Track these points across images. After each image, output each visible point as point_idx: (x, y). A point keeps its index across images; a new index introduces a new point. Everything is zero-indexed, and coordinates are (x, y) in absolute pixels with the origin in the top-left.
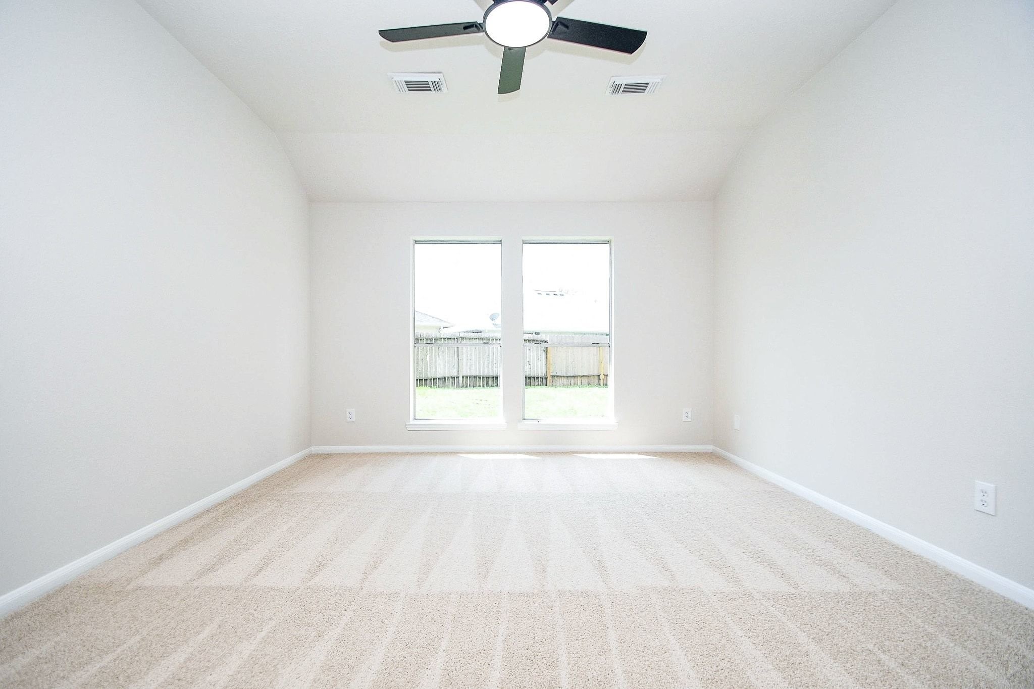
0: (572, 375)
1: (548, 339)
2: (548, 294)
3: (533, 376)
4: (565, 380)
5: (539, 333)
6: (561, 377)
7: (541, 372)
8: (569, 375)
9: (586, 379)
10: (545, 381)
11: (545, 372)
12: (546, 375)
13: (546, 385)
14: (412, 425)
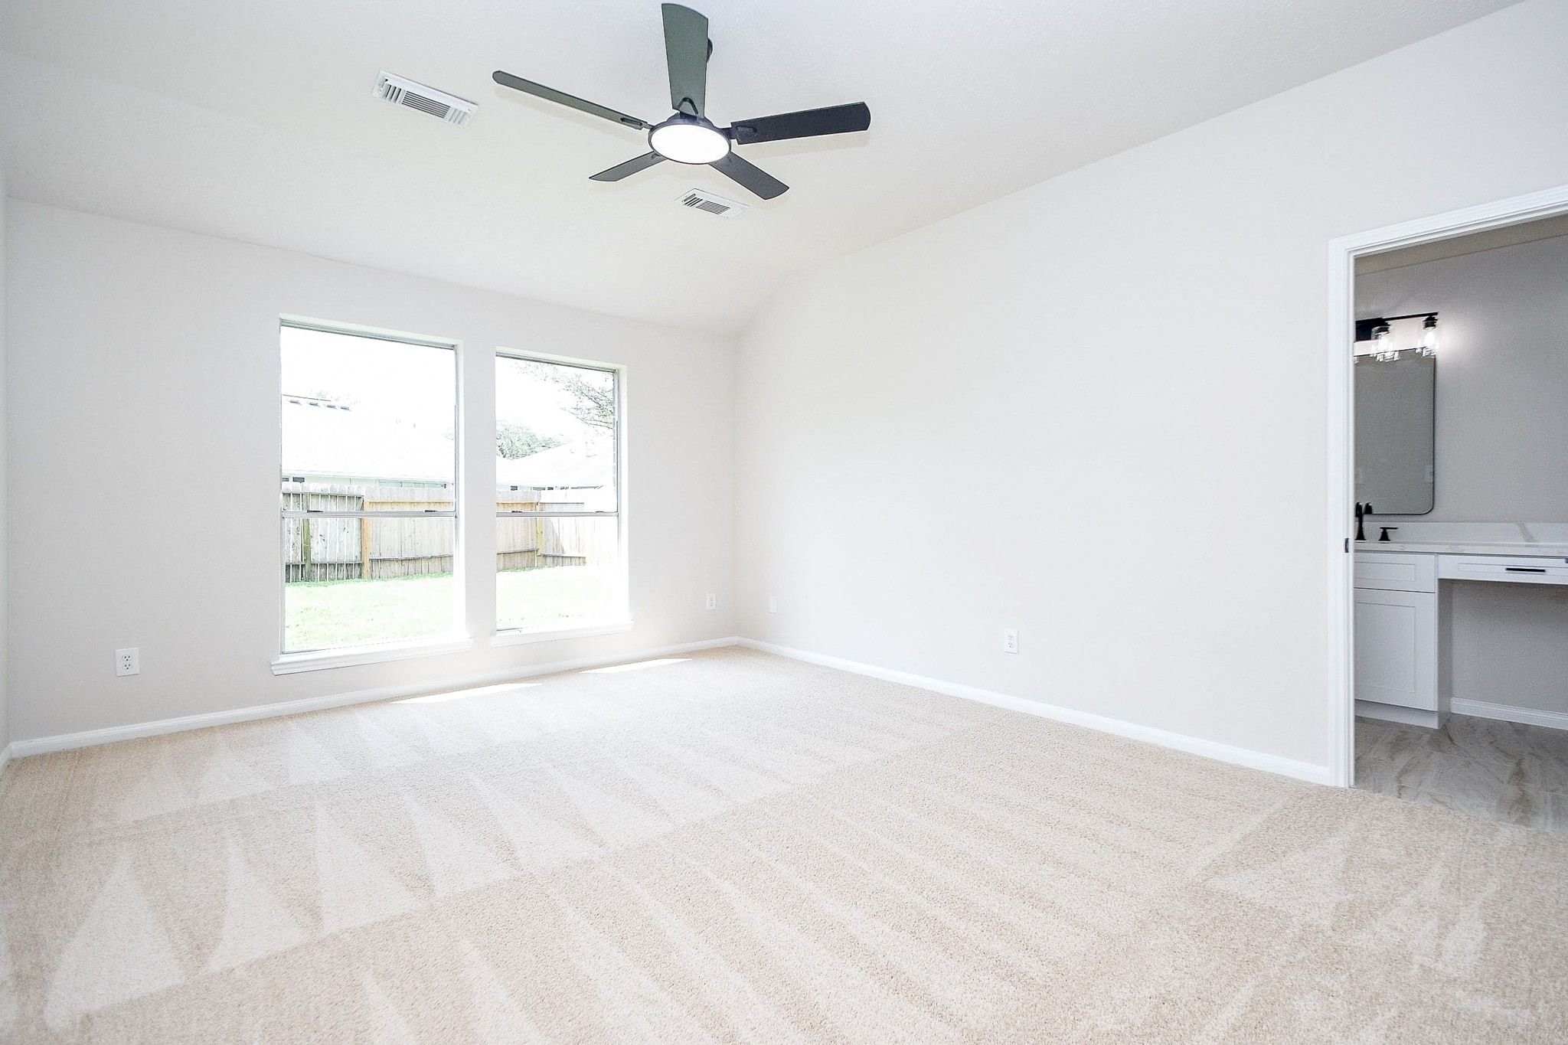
0: (411, 557)
1: (363, 493)
2: (316, 405)
3: (332, 561)
4: (396, 566)
5: (302, 480)
6: (389, 560)
7: (350, 554)
8: (405, 556)
9: (437, 562)
10: (359, 570)
11: (358, 554)
12: (359, 558)
13: (360, 576)
14: (283, 664)
